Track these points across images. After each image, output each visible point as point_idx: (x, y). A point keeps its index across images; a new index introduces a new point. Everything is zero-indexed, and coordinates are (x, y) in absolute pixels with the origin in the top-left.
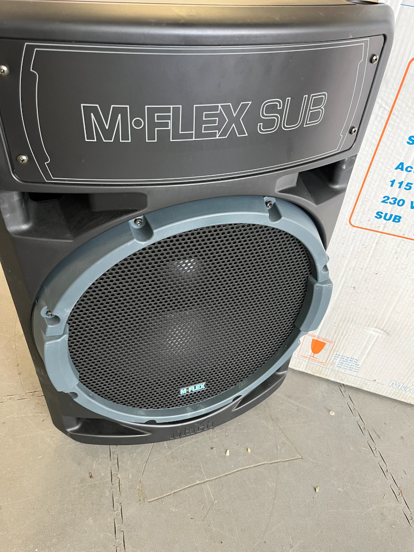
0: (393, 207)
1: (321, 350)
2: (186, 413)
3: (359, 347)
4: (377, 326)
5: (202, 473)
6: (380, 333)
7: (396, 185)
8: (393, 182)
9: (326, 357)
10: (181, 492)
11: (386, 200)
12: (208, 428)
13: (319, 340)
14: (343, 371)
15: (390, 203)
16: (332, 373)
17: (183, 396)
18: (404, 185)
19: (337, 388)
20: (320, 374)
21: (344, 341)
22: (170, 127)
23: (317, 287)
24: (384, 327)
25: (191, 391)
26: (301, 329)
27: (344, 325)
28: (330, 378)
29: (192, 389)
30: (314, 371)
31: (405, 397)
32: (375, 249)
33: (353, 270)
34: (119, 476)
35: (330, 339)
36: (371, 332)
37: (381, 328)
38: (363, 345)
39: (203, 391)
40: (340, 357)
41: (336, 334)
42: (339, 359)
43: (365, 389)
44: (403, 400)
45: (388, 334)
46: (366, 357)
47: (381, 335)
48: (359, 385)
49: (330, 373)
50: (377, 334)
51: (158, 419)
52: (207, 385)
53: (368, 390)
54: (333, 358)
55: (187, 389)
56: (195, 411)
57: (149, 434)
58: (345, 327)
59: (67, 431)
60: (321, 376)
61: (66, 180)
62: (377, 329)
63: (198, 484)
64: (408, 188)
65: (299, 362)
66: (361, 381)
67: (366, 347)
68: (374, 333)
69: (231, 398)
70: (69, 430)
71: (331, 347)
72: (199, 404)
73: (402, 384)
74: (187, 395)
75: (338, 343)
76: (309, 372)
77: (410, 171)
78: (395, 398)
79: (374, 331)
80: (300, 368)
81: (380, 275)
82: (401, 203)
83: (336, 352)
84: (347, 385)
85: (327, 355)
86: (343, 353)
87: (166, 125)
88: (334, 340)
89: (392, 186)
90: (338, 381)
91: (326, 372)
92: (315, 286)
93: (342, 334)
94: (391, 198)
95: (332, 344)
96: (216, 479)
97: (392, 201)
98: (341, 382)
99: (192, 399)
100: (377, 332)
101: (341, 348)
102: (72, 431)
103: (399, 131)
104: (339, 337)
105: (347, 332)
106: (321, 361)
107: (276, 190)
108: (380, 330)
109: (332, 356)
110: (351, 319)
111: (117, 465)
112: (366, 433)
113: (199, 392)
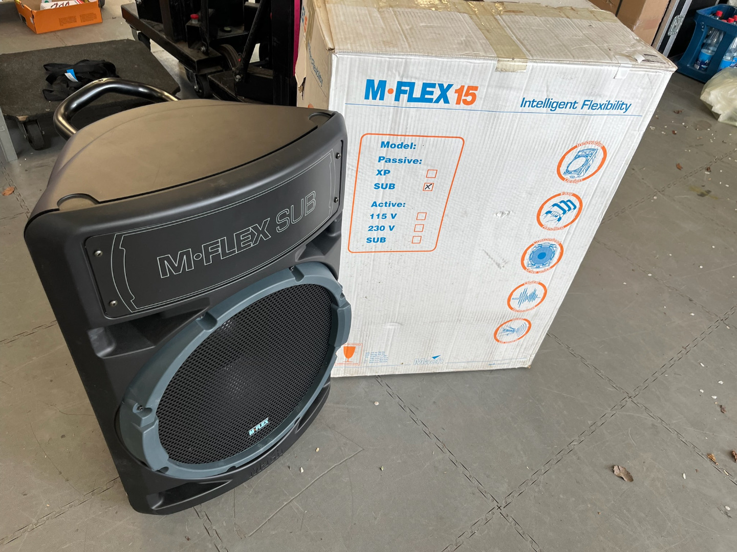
0: (377, 233)
1: (353, 354)
2: (259, 450)
3: (382, 341)
4: (391, 321)
5: (286, 495)
6: (396, 326)
7: (375, 217)
8: (372, 216)
9: (359, 358)
10: (274, 517)
11: (371, 228)
12: (279, 456)
13: (349, 346)
14: (376, 365)
15: (375, 230)
16: (367, 369)
17: (252, 437)
18: (381, 216)
19: (374, 380)
20: (357, 374)
21: (369, 340)
22: (220, 251)
23: (339, 311)
24: (397, 320)
25: (258, 429)
26: (335, 346)
27: (366, 328)
28: (366, 375)
29: (258, 427)
30: (351, 373)
31: (428, 369)
32: (373, 265)
33: (362, 284)
34: (214, 528)
35: (358, 342)
36: (388, 327)
37: (395, 321)
38: (386, 339)
39: (268, 425)
40: (370, 354)
41: (362, 336)
42: (369, 356)
43: (397, 373)
44: (428, 372)
45: (401, 324)
46: (391, 348)
47: (396, 327)
48: (391, 372)
49: (366, 371)
50: (394, 327)
51: (236, 464)
52: (270, 419)
53: (400, 373)
54: (364, 357)
55: (255, 428)
56: (265, 445)
57: (229, 481)
58: (368, 329)
59: (152, 510)
60: (358, 375)
61: (147, 307)
62: (392, 324)
63: (286, 505)
64: (384, 217)
65: (338, 370)
66: (392, 368)
67: (388, 340)
68: (391, 327)
69: (293, 422)
70: (154, 508)
71: (360, 348)
72: (267, 438)
73: (423, 360)
74: (255, 434)
75: (365, 343)
76: (348, 375)
77: (382, 206)
78: (422, 372)
79: (390, 325)
80: (339, 374)
81: (383, 282)
82: (382, 228)
83: (365, 351)
84: (382, 375)
85: (359, 356)
86: (372, 350)
87: (218, 251)
88: (361, 342)
89: (372, 218)
90: (374, 374)
91: (362, 370)
92: (338, 311)
93: (367, 336)
94: (374, 226)
95: (361, 346)
96: (300, 494)
97: (375, 228)
98: (377, 374)
99: (262, 435)
100: (393, 325)
101: (369, 347)
102: (157, 507)
103: (366, 182)
104: (365, 339)
105: (370, 333)
106: (355, 363)
107: (296, 260)
108: (394, 324)
109: (363, 355)
110: (370, 322)
111: (208, 520)
112: (408, 410)
113: (265, 428)
